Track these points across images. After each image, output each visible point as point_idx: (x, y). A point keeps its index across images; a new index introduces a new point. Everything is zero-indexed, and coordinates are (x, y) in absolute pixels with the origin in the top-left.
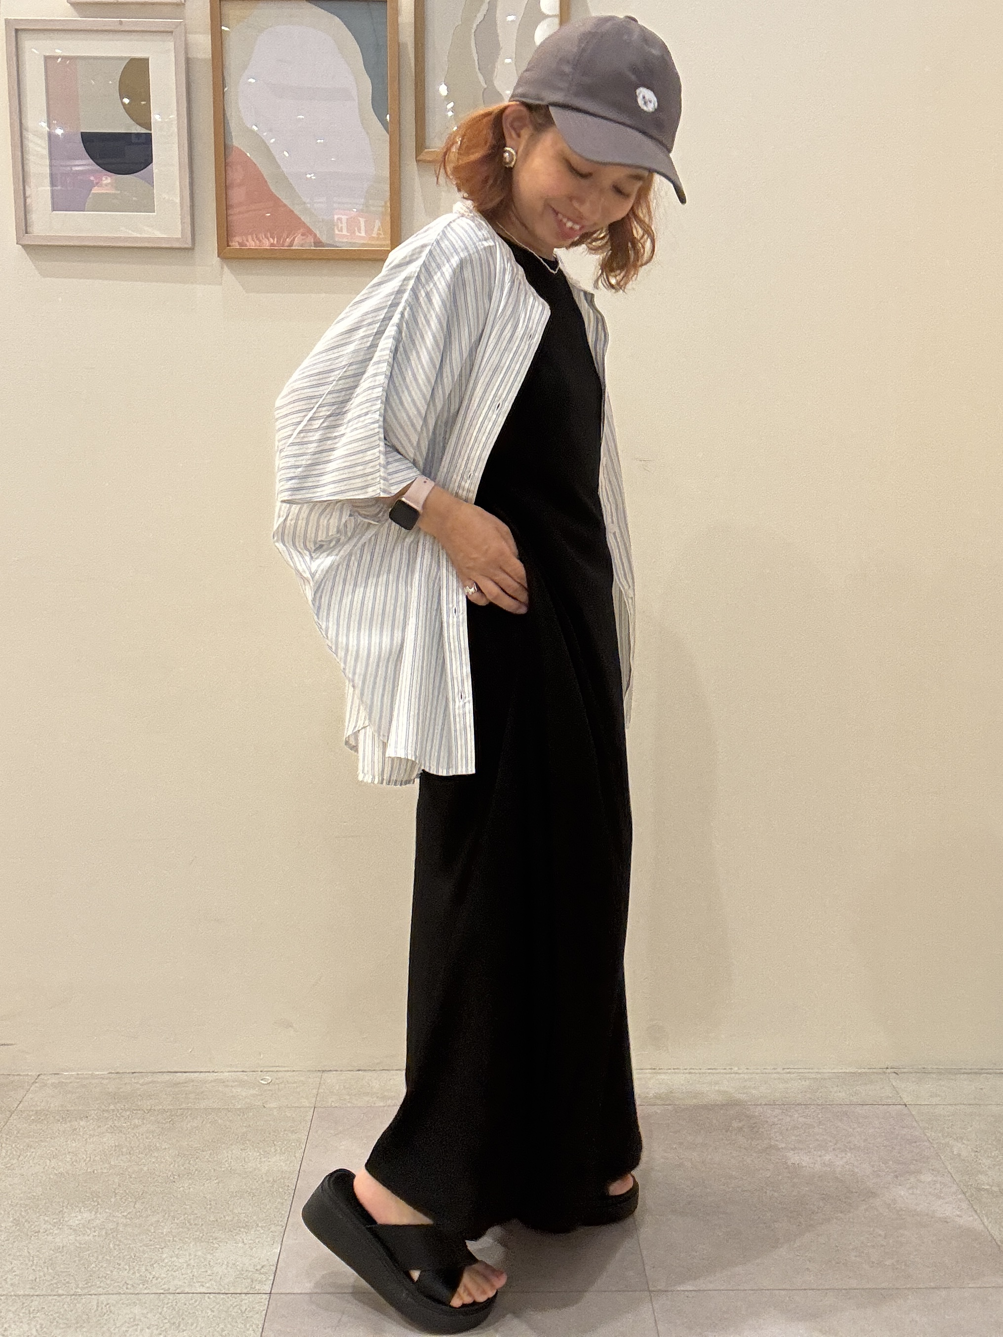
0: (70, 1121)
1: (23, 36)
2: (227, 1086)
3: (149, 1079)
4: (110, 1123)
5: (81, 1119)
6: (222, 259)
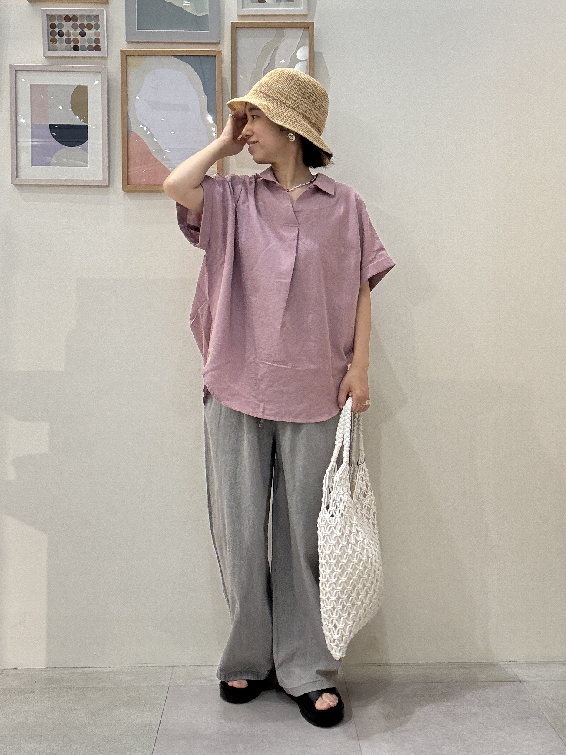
0: (23, 694)
1: (19, 73)
2: (117, 675)
3: (70, 670)
4: (47, 695)
5: (30, 693)
6: (125, 191)
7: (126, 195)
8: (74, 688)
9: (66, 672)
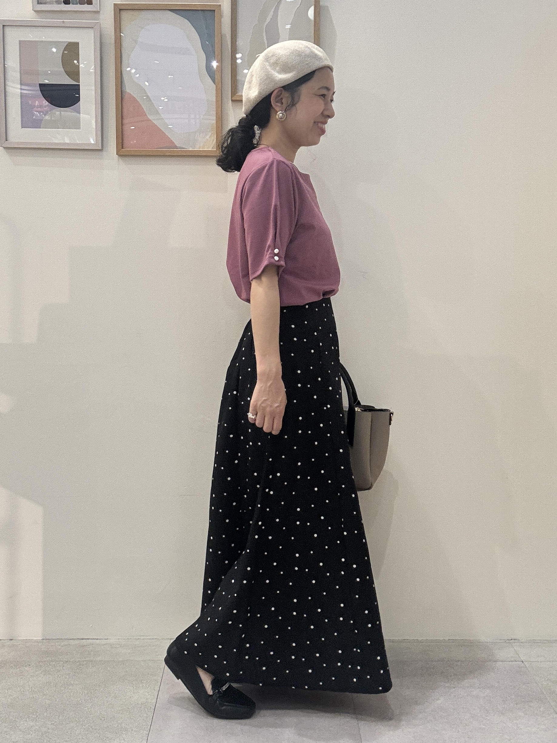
0: (19, 668)
1: (7, 30)
2: (113, 648)
3: (67, 642)
4: (43, 669)
6: (119, 156)
7: (120, 159)
8: (70, 661)
9: (62, 644)
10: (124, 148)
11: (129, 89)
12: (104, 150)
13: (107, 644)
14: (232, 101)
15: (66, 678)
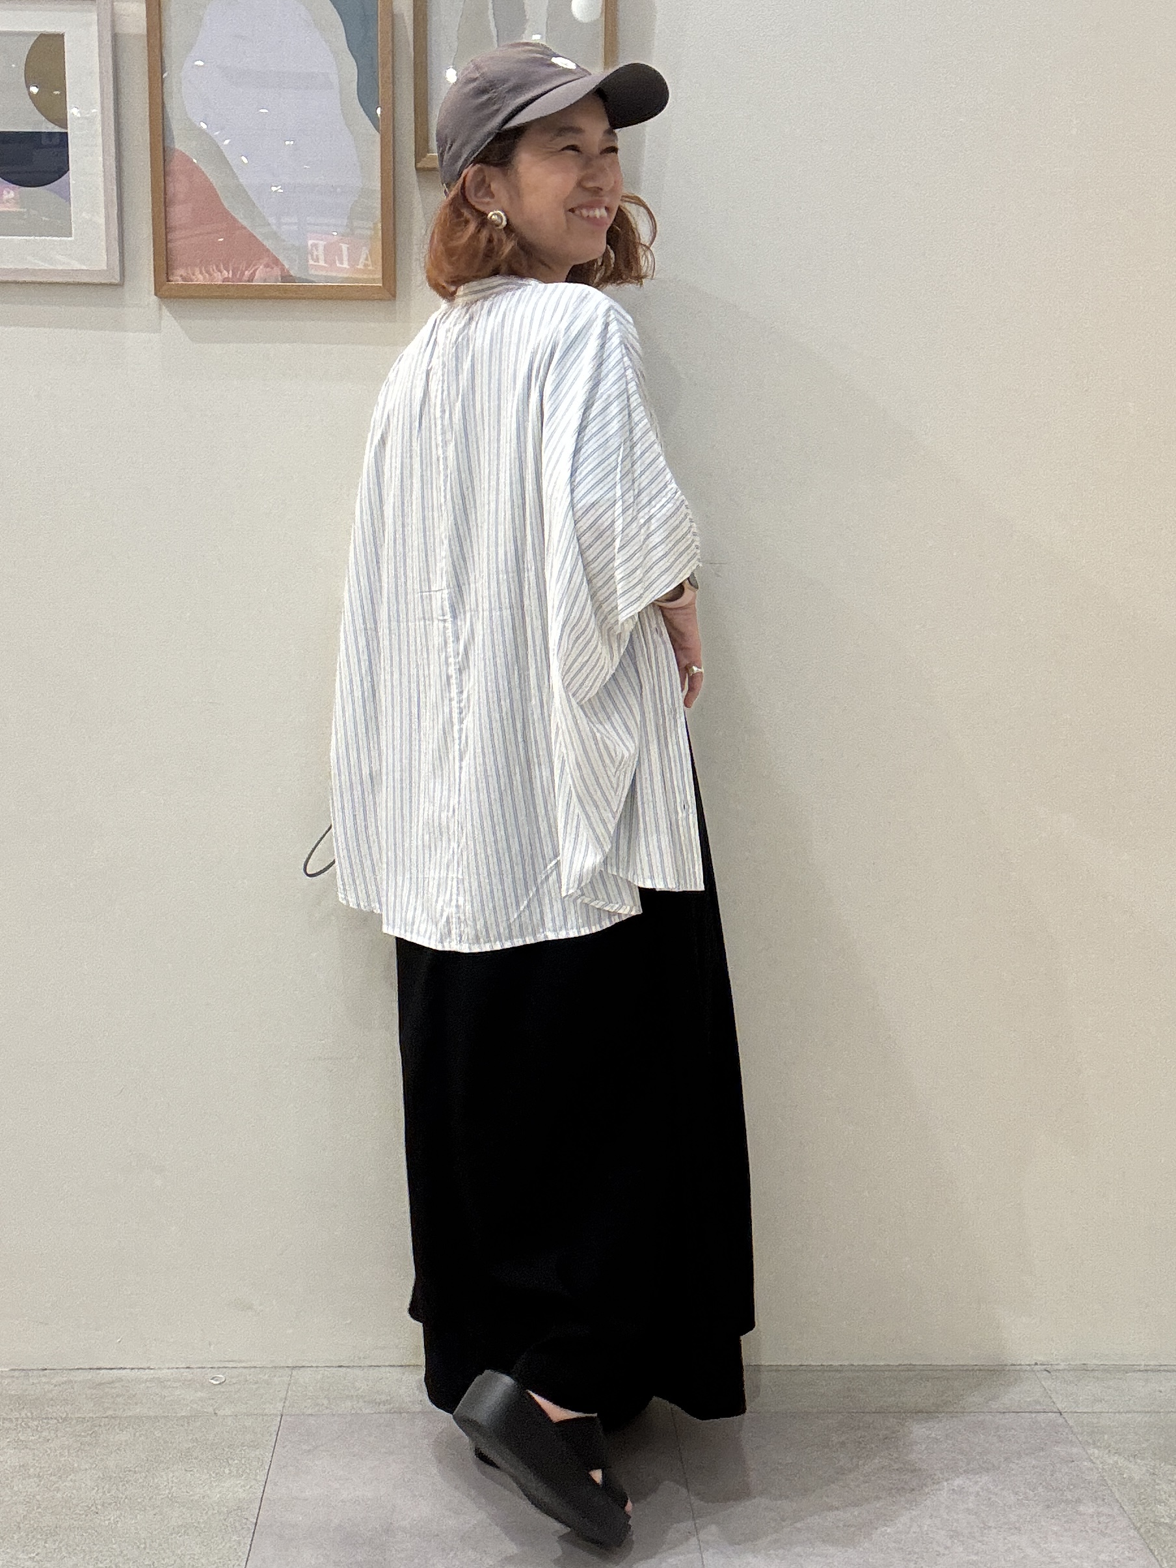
2: (166, 1388)
3: (64, 1377)
4: (13, 1435)
6: (161, 298)
7: (164, 307)
8: (71, 1418)
9: (54, 1381)
10: (171, 278)
11: (181, 143)
12: (126, 283)
13: (152, 1380)
14: (417, 169)
15: (61, 1455)
